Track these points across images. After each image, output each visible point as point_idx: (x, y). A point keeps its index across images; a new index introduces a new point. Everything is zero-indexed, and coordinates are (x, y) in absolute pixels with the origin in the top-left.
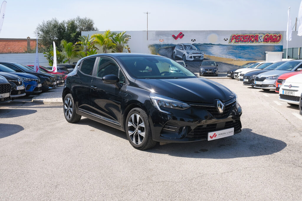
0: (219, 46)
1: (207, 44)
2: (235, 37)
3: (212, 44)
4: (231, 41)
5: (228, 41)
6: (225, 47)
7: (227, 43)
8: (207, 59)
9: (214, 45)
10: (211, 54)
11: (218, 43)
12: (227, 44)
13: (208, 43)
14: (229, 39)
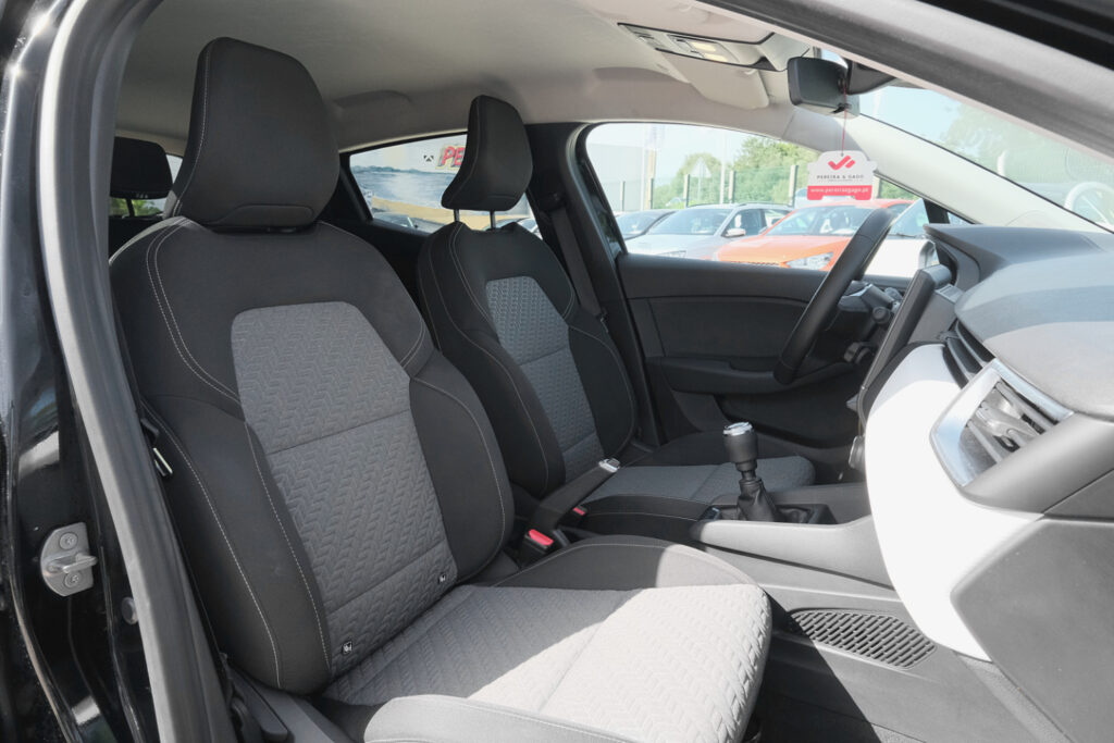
0: (410, 176)
1: (379, 169)
2: (451, 152)
3: (392, 170)
4: (442, 164)
5: (435, 162)
6: (427, 178)
7: (432, 167)
8: (382, 211)
9: (398, 171)
10: (393, 196)
11: (408, 168)
12: (433, 170)
13: (382, 166)
14: (437, 157)
